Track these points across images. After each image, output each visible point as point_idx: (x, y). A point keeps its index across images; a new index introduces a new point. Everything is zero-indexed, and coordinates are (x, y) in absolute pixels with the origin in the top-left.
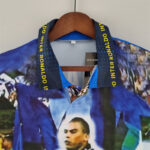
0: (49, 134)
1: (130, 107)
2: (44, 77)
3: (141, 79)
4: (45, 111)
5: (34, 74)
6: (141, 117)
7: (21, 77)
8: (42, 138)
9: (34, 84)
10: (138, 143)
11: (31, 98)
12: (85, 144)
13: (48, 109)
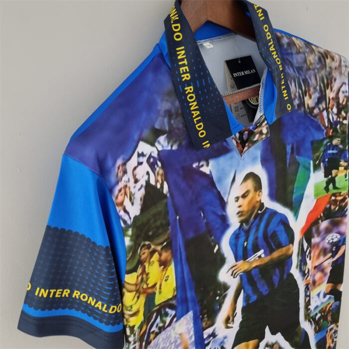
0: (215, 213)
1: (301, 133)
2: (200, 127)
3: (312, 90)
4: (205, 182)
5: (181, 126)
6: (312, 143)
7: (162, 139)
8: (207, 224)
9: (184, 143)
10: (309, 177)
11: (183, 168)
12: (258, 205)
13: (209, 177)
